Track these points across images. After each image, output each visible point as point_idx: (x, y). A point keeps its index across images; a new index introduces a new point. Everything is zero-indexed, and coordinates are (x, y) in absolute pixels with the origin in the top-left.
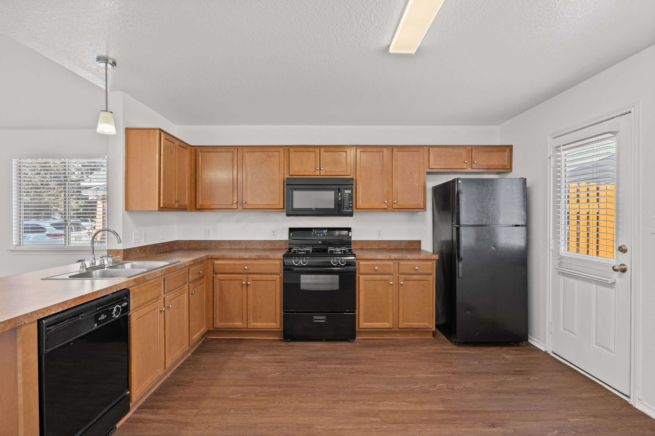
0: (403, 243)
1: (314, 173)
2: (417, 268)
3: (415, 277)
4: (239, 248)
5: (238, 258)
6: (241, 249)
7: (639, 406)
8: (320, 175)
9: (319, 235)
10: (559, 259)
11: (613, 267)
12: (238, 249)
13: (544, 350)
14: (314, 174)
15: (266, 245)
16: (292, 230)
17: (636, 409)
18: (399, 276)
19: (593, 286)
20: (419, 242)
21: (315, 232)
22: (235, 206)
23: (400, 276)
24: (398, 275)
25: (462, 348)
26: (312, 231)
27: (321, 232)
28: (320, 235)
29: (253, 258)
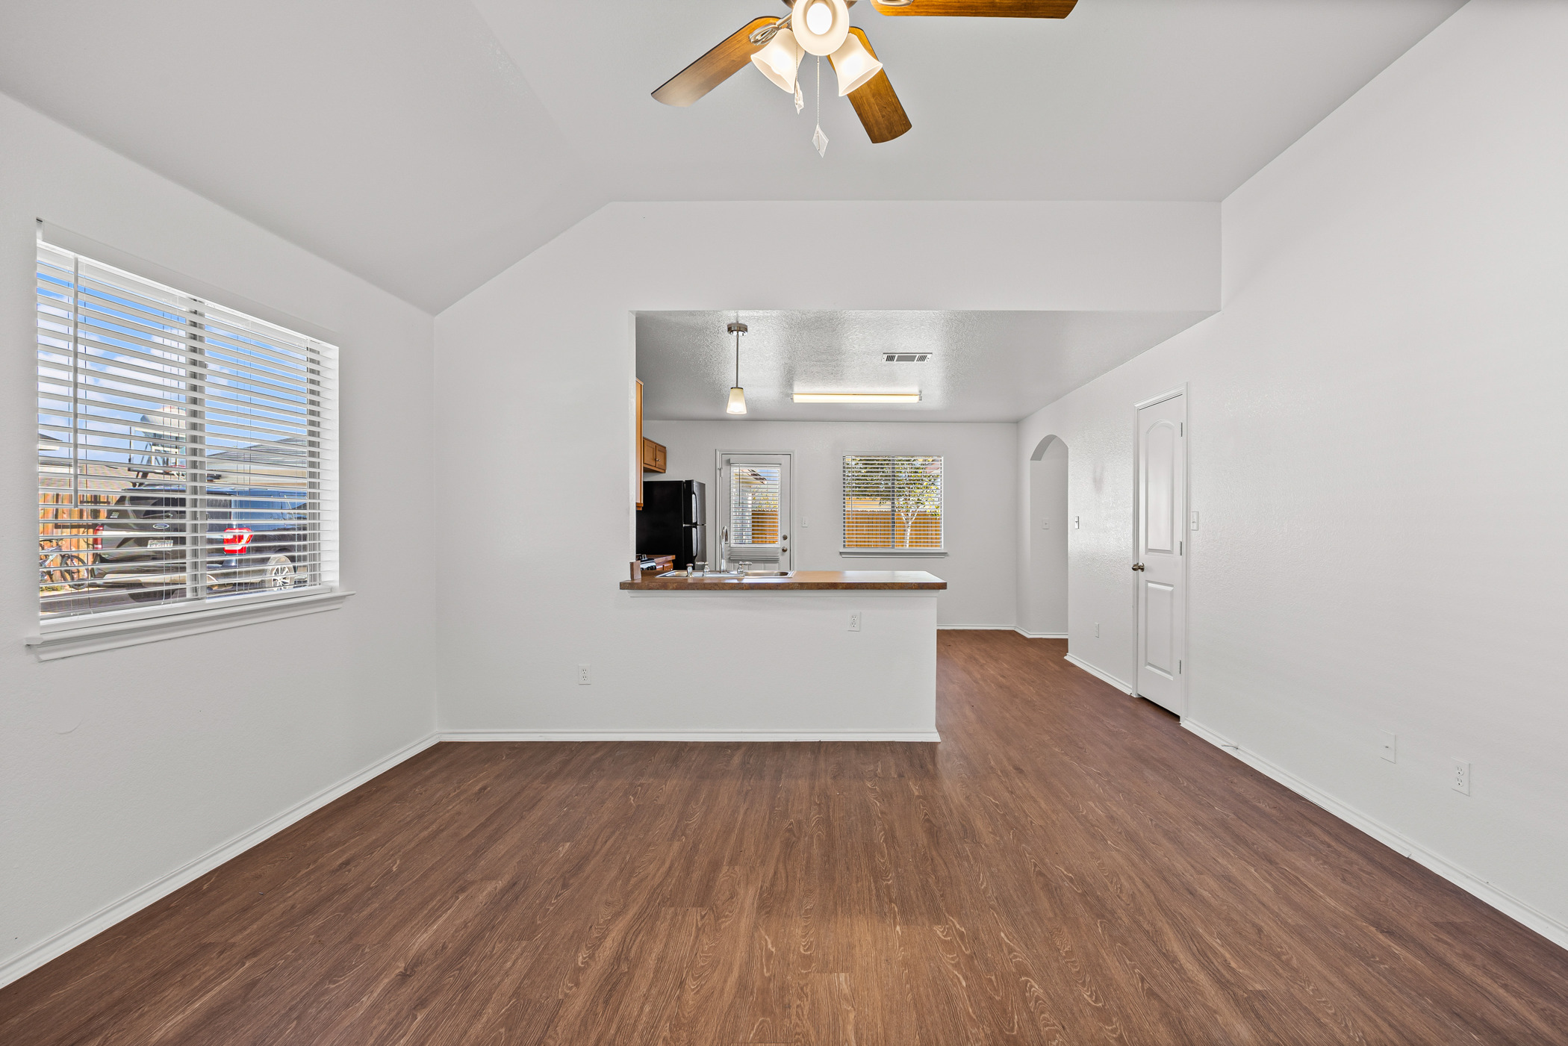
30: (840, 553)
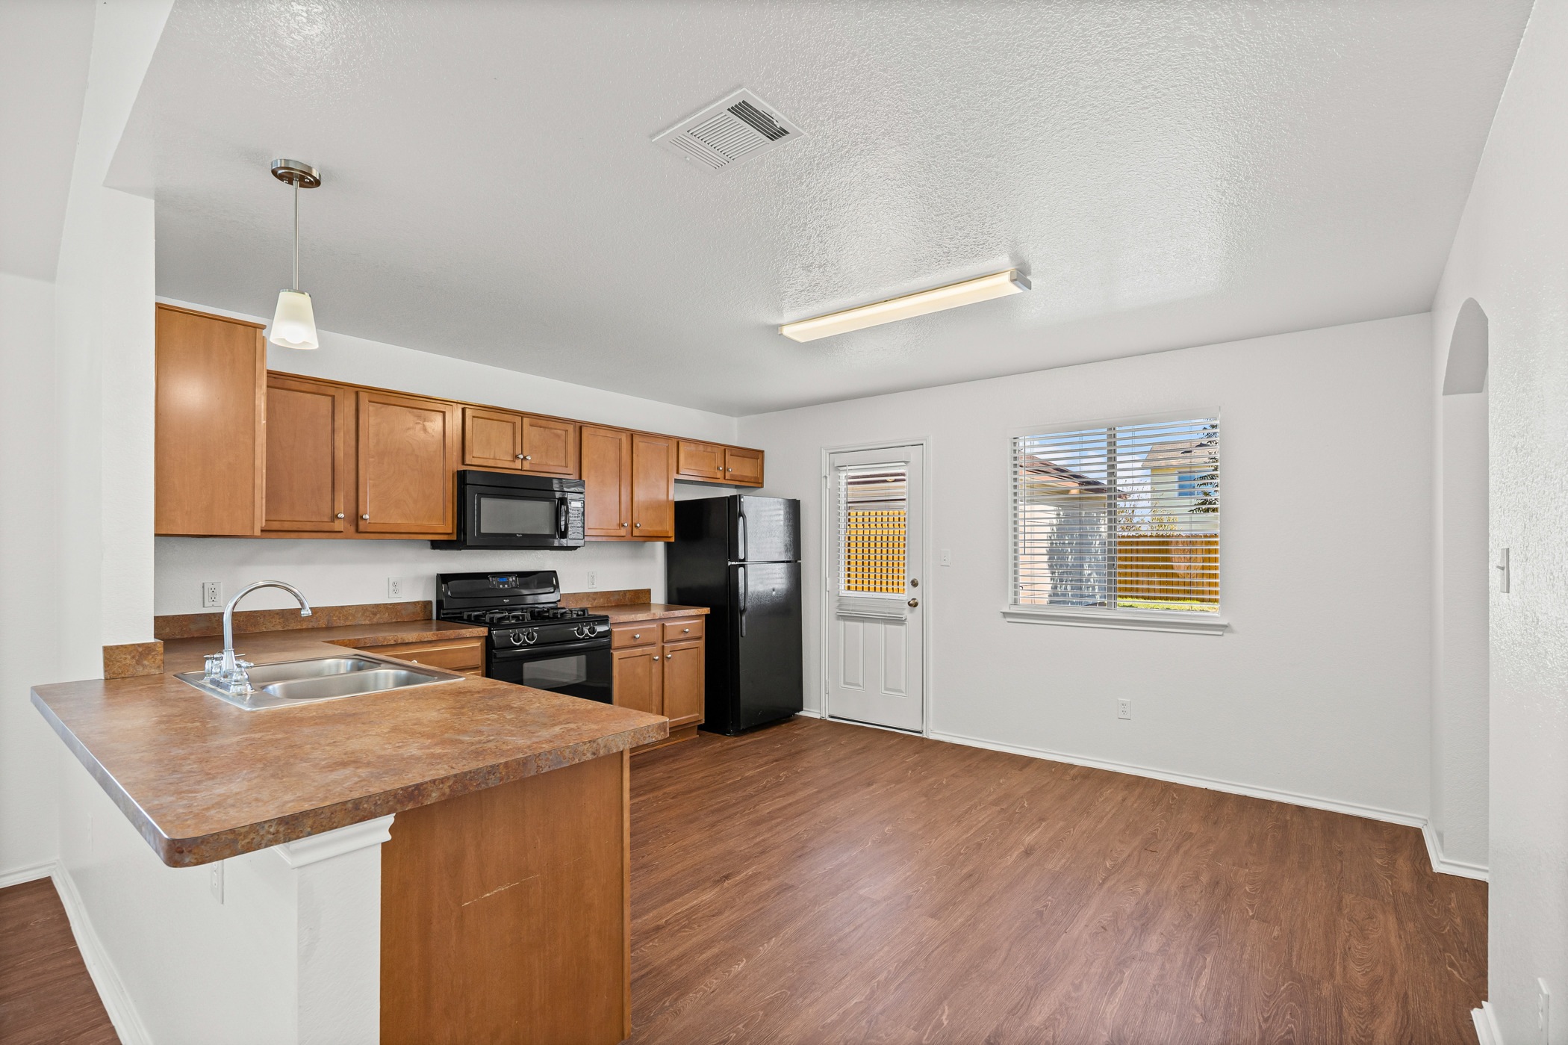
0: (628, 595)
1: (511, 463)
2: (687, 630)
3: (684, 644)
4: (310, 626)
5: (392, 642)
6: (313, 629)
7: (932, 737)
8: (521, 470)
9: (501, 586)
10: (839, 601)
11: (909, 603)
12: (307, 630)
13: (819, 717)
14: (512, 465)
15: (378, 616)
16: (444, 579)
17: (931, 740)
18: (663, 646)
19: (882, 627)
20: (648, 591)
21: (493, 581)
22: (338, 525)
23: (666, 645)
24: (663, 644)
25: (744, 737)
26: (488, 579)
27: (505, 580)
28: (504, 586)
29: (426, 640)
30: (1004, 613)
